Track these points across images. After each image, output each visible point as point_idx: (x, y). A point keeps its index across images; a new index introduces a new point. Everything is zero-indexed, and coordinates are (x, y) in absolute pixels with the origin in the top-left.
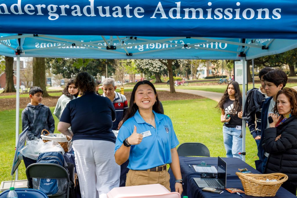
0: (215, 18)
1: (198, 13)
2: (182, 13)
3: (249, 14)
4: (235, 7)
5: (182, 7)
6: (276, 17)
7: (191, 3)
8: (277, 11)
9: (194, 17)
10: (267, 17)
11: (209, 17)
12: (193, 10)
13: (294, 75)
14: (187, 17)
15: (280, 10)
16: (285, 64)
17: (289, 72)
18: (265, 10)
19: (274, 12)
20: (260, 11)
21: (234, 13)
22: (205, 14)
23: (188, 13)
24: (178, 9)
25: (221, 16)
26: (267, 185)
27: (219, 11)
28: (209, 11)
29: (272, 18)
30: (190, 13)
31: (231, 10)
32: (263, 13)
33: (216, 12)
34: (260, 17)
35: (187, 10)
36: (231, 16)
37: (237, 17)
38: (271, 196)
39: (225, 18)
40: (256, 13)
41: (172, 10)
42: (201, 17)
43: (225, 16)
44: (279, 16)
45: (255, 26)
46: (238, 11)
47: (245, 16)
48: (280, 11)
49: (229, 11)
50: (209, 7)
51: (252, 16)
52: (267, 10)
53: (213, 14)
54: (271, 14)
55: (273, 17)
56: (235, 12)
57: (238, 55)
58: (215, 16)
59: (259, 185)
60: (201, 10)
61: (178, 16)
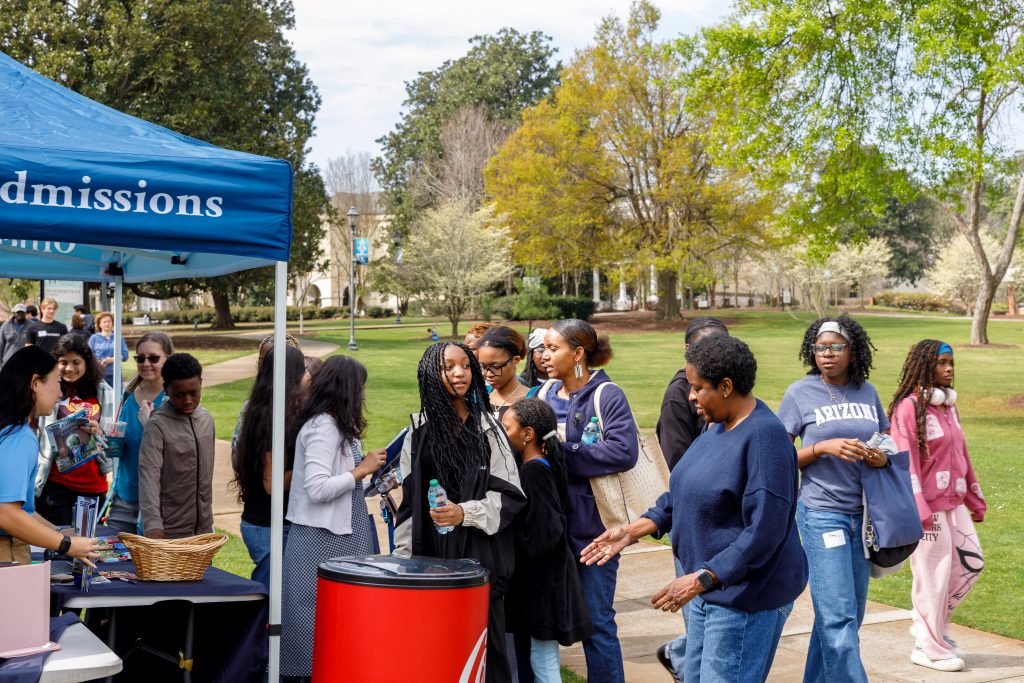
0: (96, 206)
1: (61, 196)
2: (29, 193)
3: (162, 203)
4: (135, 189)
5: (29, 182)
6: (213, 213)
7: (47, 175)
8: (216, 202)
9: (53, 202)
10: (196, 211)
11: (84, 204)
12: (50, 188)
13: (230, 325)
14: (38, 201)
15: (220, 200)
16: (201, 288)
17: (215, 315)
18: (192, 198)
19: (210, 202)
20: (183, 199)
21: (133, 201)
22: (76, 197)
23: (40, 194)
24: (21, 185)
25: (108, 205)
26: (185, 554)
27: (105, 194)
28: (85, 193)
29: (205, 214)
30: (46, 194)
31: (129, 194)
32: (190, 204)
33: (98, 195)
34: (182, 211)
35: (38, 188)
36: (127, 206)
37: (140, 208)
38: (193, 578)
39: (116, 208)
40: (176, 203)
41: (8, 185)
42: (68, 203)
43: (115, 205)
44: (219, 212)
45: (175, 227)
46: (141, 197)
47: (154, 207)
48: (221, 203)
49: (124, 195)
50: (85, 186)
51: (169, 208)
52: (196, 200)
53: (92, 198)
54: (203, 207)
55: (207, 212)
56: (136, 198)
57: (102, 270)
58: (95, 203)
59: (171, 552)
60: (68, 191)
61: (20, 199)
